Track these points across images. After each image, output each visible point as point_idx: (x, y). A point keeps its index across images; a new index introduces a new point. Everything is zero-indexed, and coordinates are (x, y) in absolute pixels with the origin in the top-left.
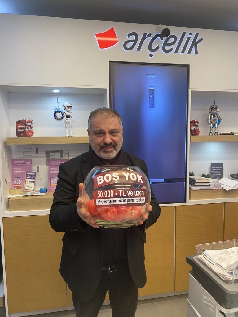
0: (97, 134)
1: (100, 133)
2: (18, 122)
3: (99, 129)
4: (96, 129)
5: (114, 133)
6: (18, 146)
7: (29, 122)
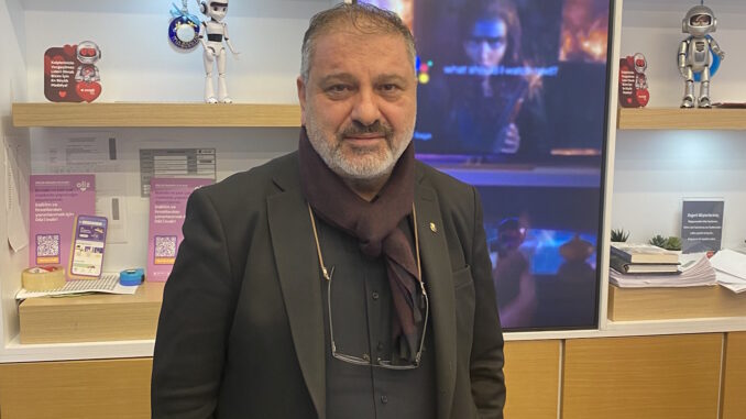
0: (331, 88)
1: (340, 87)
2: (52, 54)
3: (338, 71)
4: (328, 72)
5: (388, 87)
6: (52, 131)
7: (88, 53)
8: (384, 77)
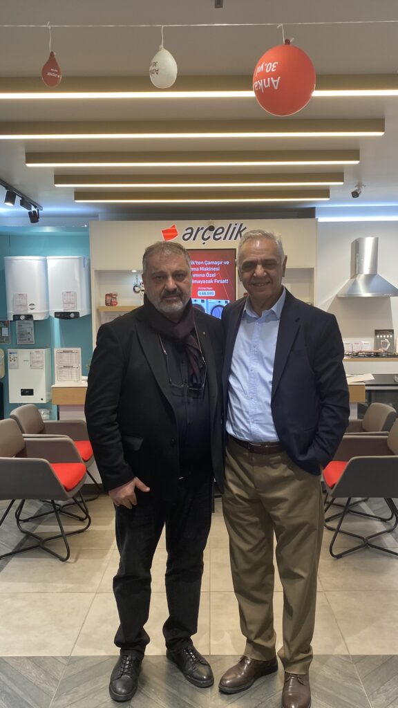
8: (177, 271)
